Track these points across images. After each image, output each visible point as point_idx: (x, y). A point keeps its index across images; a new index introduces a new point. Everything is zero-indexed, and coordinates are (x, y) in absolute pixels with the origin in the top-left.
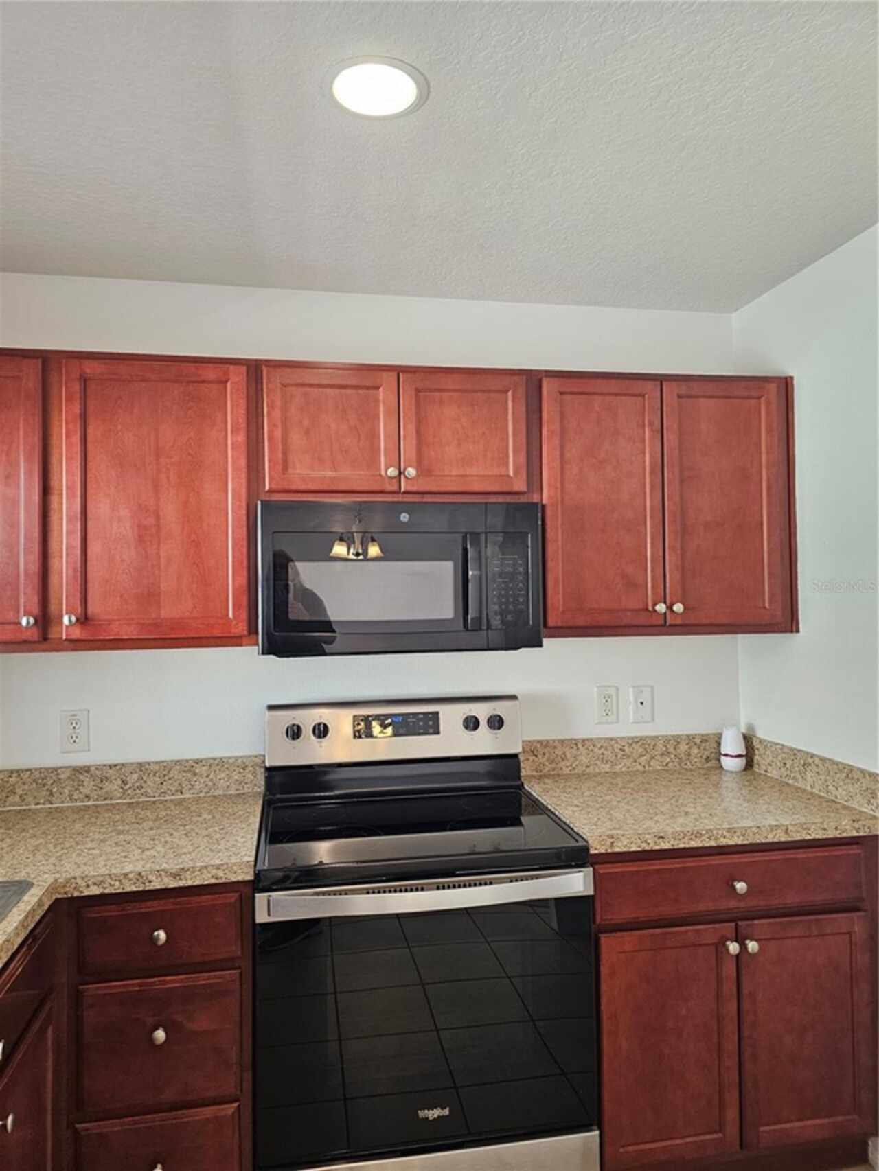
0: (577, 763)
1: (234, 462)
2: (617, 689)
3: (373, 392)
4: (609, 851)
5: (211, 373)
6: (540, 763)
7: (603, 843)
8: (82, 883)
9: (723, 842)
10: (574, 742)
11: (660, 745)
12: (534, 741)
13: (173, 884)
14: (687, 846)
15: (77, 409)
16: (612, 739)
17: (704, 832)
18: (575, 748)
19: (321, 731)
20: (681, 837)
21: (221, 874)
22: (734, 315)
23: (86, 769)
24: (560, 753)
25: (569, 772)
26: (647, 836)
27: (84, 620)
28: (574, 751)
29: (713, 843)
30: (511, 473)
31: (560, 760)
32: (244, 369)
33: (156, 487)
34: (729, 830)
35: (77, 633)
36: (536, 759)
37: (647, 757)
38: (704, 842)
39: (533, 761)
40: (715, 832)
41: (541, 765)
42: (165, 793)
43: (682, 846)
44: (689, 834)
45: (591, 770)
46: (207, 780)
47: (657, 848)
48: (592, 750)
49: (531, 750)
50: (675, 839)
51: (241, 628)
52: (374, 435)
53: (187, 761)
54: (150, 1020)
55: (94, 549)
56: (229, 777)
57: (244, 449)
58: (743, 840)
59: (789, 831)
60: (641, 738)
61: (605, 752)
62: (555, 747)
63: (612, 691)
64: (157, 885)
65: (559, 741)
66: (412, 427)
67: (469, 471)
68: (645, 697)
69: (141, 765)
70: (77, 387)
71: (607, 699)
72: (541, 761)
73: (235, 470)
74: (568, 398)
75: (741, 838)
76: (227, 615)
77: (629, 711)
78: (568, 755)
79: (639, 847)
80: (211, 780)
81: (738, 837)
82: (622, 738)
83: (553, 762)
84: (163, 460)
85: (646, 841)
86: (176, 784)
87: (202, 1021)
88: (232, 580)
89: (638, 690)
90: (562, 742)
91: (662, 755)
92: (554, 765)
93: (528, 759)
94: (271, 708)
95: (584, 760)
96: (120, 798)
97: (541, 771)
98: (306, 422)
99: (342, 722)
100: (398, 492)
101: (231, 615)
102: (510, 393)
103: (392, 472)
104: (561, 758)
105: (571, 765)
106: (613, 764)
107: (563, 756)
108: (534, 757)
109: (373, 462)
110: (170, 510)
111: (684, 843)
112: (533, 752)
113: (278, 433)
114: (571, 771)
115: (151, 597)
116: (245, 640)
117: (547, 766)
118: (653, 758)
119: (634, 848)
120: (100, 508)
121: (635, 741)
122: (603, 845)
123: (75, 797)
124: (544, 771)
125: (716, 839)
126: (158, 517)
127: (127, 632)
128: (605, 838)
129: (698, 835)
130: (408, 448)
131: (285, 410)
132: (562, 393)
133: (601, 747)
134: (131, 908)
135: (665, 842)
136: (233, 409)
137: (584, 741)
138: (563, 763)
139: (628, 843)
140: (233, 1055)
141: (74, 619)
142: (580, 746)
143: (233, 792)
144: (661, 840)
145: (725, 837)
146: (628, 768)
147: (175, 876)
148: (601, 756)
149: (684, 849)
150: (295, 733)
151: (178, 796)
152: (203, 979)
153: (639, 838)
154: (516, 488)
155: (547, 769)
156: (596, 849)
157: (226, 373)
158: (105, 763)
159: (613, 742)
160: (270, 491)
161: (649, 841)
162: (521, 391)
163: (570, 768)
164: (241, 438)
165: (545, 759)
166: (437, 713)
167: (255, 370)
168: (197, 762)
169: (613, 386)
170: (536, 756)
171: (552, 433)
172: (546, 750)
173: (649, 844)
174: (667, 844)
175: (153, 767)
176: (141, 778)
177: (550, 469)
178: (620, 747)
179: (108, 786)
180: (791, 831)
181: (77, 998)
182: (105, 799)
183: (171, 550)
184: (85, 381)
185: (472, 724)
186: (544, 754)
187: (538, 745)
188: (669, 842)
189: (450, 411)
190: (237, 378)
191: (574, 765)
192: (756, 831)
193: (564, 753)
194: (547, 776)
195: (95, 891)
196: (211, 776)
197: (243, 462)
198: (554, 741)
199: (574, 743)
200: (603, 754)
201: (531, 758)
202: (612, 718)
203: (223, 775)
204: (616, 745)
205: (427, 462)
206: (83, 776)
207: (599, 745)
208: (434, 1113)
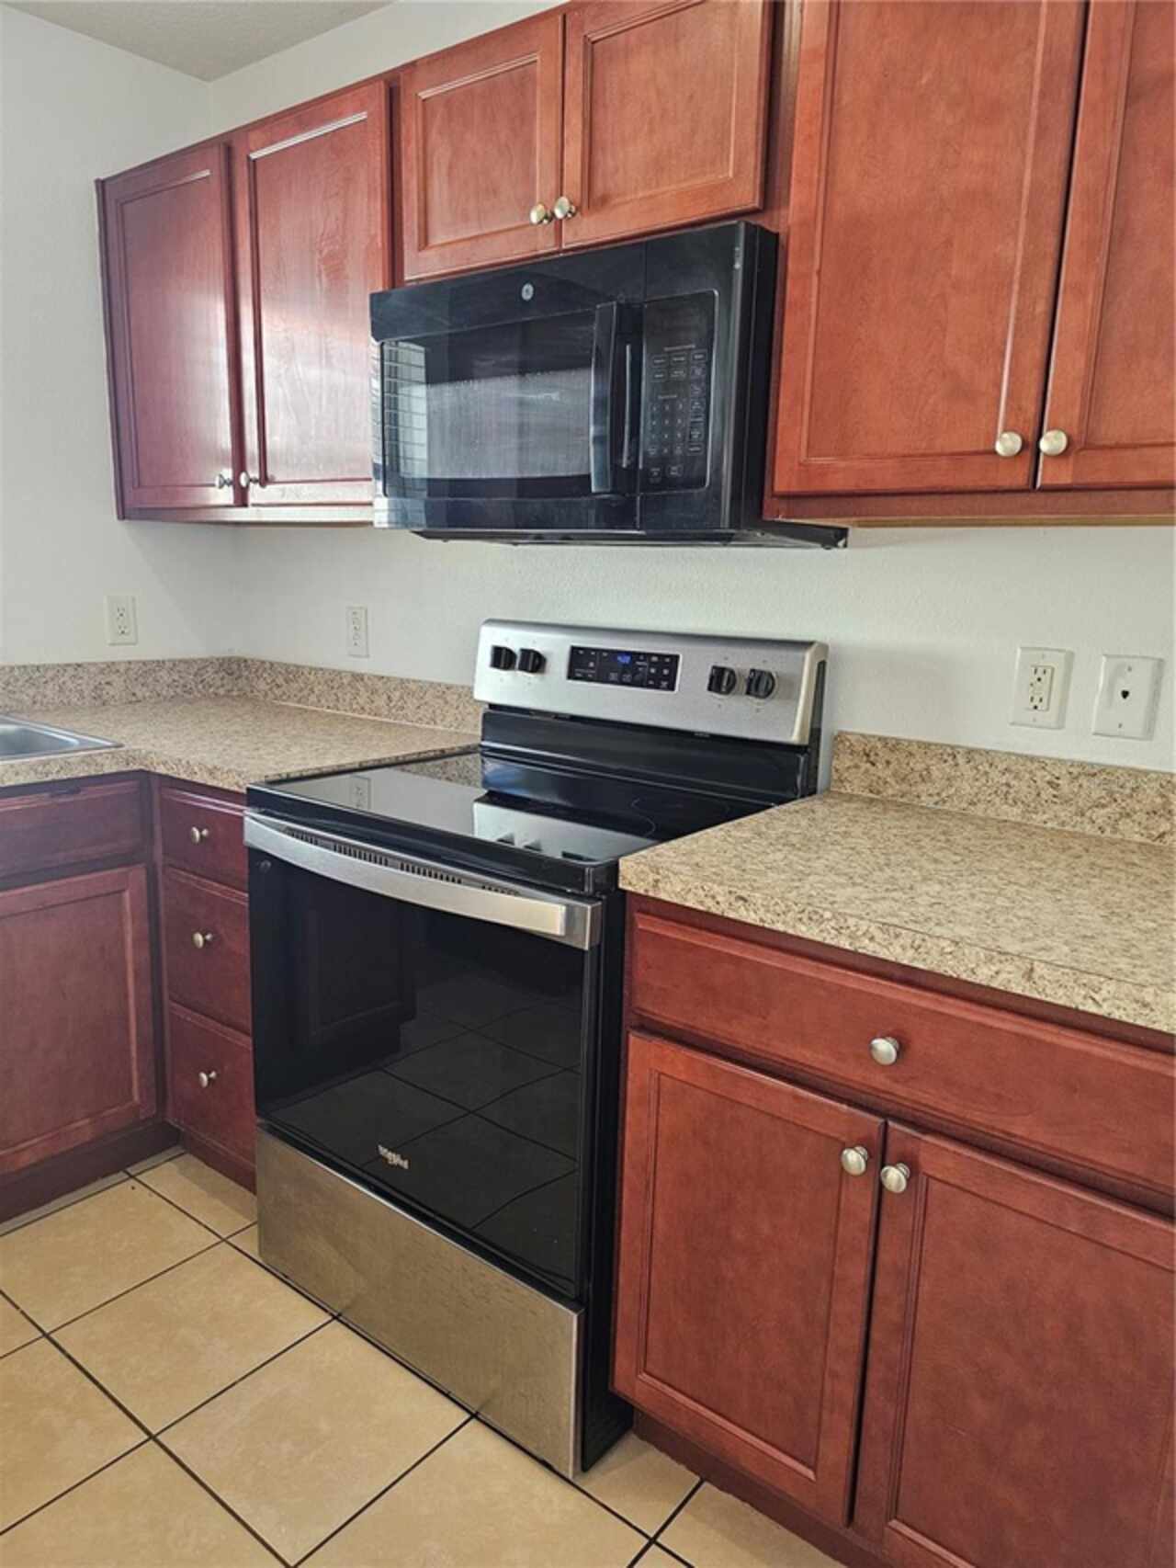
0: (952, 791)
2: (1070, 657)
4: (651, 894)
6: (879, 778)
7: (642, 877)
10: (949, 750)
11: (1150, 790)
12: (874, 736)
14: (791, 931)
16: (1032, 759)
17: (828, 915)
18: (951, 761)
20: (779, 911)
23: (362, 677)
24: (919, 767)
25: (931, 805)
26: (716, 888)
28: (947, 768)
29: (845, 943)
31: (919, 779)
36: (872, 769)
37: (1113, 810)
38: (825, 934)
39: (867, 771)
40: (851, 922)
41: (881, 783)
42: (420, 719)
43: (780, 927)
44: (797, 909)
45: (979, 810)
46: (456, 712)
47: (732, 915)
48: (986, 773)
49: (864, 750)
50: (768, 911)
53: (440, 685)
58: (914, 959)
59: (1035, 976)
61: (1013, 783)
62: (911, 754)
63: (1056, 661)
65: (920, 744)
69: (402, 681)
71: (1040, 674)
72: (880, 774)
75: (911, 953)
77: (1091, 706)
78: (935, 773)
79: (702, 903)
80: (460, 713)
81: (903, 947)
82: (1060, 762)
83: (903, 780)
85: (713, 897)
86: (430, 711)
89: (1122, 665)
90: (926, 746)
92: (905, 787)
93: (857, 767)
95: (967, 788)
96: (386, 716)
97: (879, 793)
99: (558, 653)
104: (921, 775)
105: (938, 794)
106: (1028, 810)
107: (925, 773)
108: (868, 765)
111: (784, 923)
112: (868, 755)
114: (936, 803)
117: (892, 786)
118: (1128, 816)
122: (643, 880)
123: (355, 706)
124: (885, 794)
125: (852, 937)
128: (646, 869)
129: (815, 917)
133: (1008, 770)
135: (747, 910)
137: (970, 751)
138: (922, 787)
139: (683, 890)
142: (961, 760)
144: (741, 903)
145: (872, 939)
146: (1063, 823)
148: (1005, 789)
149: (784, 934)
151: (431, 727)
153: (702, 888)
155: (890, 791)
156: (630, 884)
158: (376, 673)
159: (1036, 764)
161: (719, 899)
163: (936, 798)
165: (888, 772)
166: (675, 658)
170: (873, 764)
172: (893, 758)
173: (718, 903)
174: (752, 913)
175: (412, 686)
176: (401, 698)
178: (1048, 778)
179: (377, 701)
180: (1042, 977)
182: (375, 715)
185: (723, 681)
186: (888, 763)
187: (879, 745)
188: (755, 912)
191: (944, 795)
192: (948, 950)
193: (927, 769)
194: (886, 804)
196: (461, 708)
198: (910, 742)
199: (951, 753)
200: (1008, 785)
202: (1050, 717)
204: (1039, 773)
205: (599, 188)
206: (359, 685)
207: (1002, 766)
208: (394, 1159)
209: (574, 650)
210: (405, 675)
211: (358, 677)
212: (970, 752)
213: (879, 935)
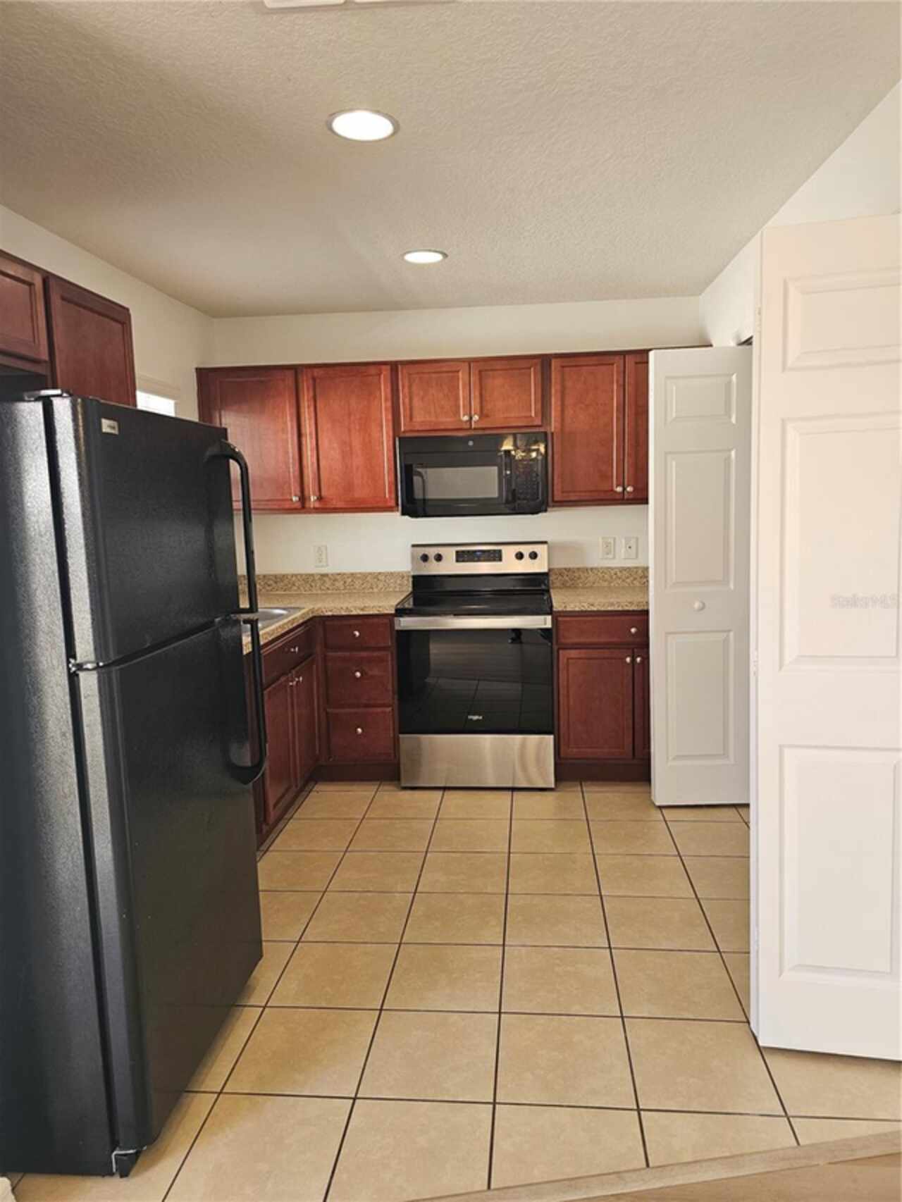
0: (587, 580)
1: (386, 416)
2: (615, 539)
3: (456, 374)
4: (564, 610)
5: (373, 370)
8: (324, 610)
9: (626, 608)
11: (640, 571)
12: (562, 568)
13: (361, 613)
15: (311, 394)
16: (609, 568)
17: (616, 603)
18: (586, 572)
19: (439, 558)
20: (602, 605)
21: (381, 609)
22: (701, 297)
23: (326, 575)
24: (577, 575)
27: (320, 498)
28: (585, 574)
29: (620, 609)
30: (533, 415)
31: (577, 579)
32: (388, 367)
33: (349, 430)
34: (630, 603)
35: (317, 505)
37: (632, 578)
38: (615, 608)
39: (561, 579)
40: (622, 603)
41: (566, 582)
42: (364, 589)
44: (607, 604)
45: (596, 585)
47: (589, 609)
48: (597, 574)
49: (558, 572)
50: (599, 606)
51: (393, 503)
52: (457, 399)
53: (375, 573)
54: (354, 668)
55: (322, 463)
56: (396, 582)
57: (390, 410)
60: (629, 568)
61: (605, 575)
62: (574, 572)
63: (611, 541)
64: (354, 613)
66: (477, 394)
67: (508, 415)
68: (633, 543)
69: (352, 574)
70: (311, 382)
71: (607, 545)
72: (565, 579)
73: (387, 420)
74: (567, 369)
75: (637, 607)
76: (385, 497)
77: (622, 551)
78: (582, 576)
80: (386, 583)
81: (635, 606)
82: (616, 568)
83: (573, 579)
84: (352, 418)
85: (583, 606)
86: (370, 585)
87: (375, 672)
88: (387, 479)
89: (628, 540)
90: (578, 569)
91: (641, 577)
92: (573, 582)
93: (554, 576)
94: (414, 546)
95: (592, 579)
96: (343, 591)
98: (421, 393)
99: (450, 554)
100: (470, 428)
101: (387, 496)
102: (532, 369)
103: (466, 418)
105: (584, 582)
106: (610, 583)
107: (579, 577)
109: (457, 413)
110: (357, 443)
111: (604, 608)
112: (560, 574)
113: (407, 400)
114: (583, 585)
115: (349, 487)
116: (394, 509)
117: (569, 582)
118: (635, 579)
119: (577, 609)
120: (324, 443)
121: (623, 569)
123: (323, 588)
124: (567, 585)
125: (622, 607)
126: (351, 446)
127: (340, 505)
129: (612, 604)
130: (475, 404)
131: (410, 387)
132: (563, 367)
133: (603, 572)
134: (345, 622)
135: (594, 607)
136: (384, 390)
138: (579, 581)
139: (573, 605)
140: (390, 687)
141: (315, 498)
142: (589, 571)
143: (397, 589)
146: (620, 584)
147: (362, 610)
149: (604, 611)
150: (425, 558)
152: (376, 654)
153: (581, 604)
154: (535, 423)
155: (569, 584)
156: (556, 608)
157: (380, 370)
158: (335, 572)
159: (610, 570)
160: (404, 432)
161: (586, 606)
162: (539, 367)
164: (389, 404)
165: (568, 578)
166: (500, 551)
167: (394, 366)
168: (380, 573)
169: (594, 360)
170: (562, 577)
171: (556, 391)
172: (568, 574)
175: (359, 575)
176: (352, 581)
177: (555, 411)
178: (614, 573)
179: (337, 584)
181: (325, 659)
182: (336, 590)
183: (358, 461)
184: (314, 379)
185: (520, 556)
187: (564, 571)
188: (596, 607)
189: (498, 381)
190: (386, 371)
193: (579, 575)
195: (330, 613)
196: (386, 581)
197: (390, 417)
198: (574, 569)
199: (586, 570)
200: (603, 576)
201: (560, 577)
202: (611, 556)
203: (392, 581)
204: (612, 572)
205: (485, 412)
206: (325, 578)
207: (601, 571)
208: (475, 718)
209: (457, 552)
210: (352, 571)
211: (323, 575)
212: (592, 569)
213: (629, 605)
